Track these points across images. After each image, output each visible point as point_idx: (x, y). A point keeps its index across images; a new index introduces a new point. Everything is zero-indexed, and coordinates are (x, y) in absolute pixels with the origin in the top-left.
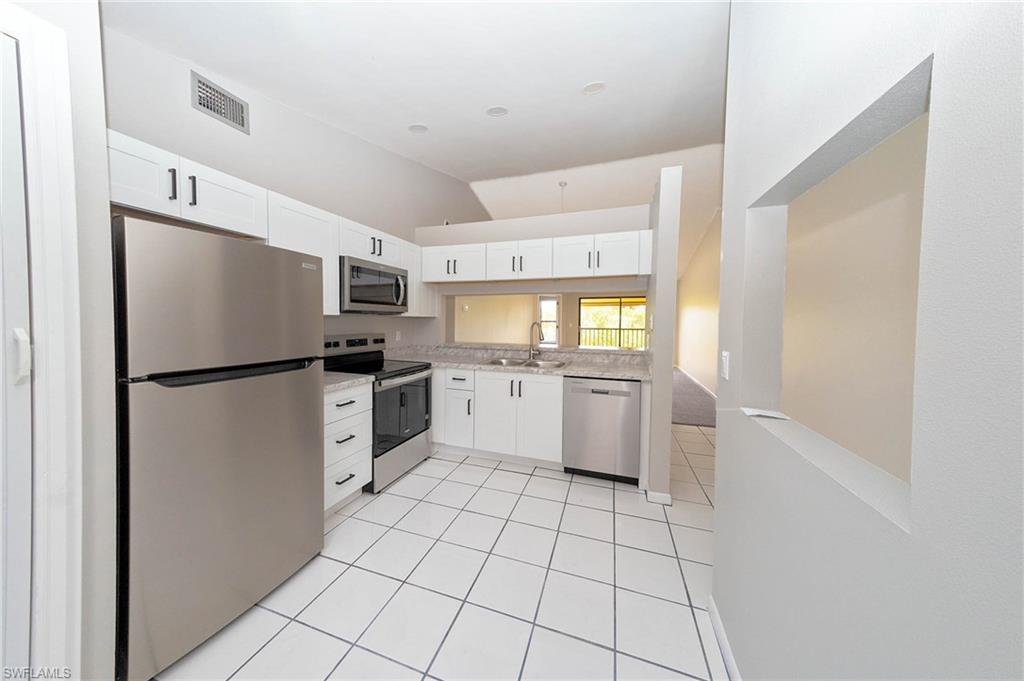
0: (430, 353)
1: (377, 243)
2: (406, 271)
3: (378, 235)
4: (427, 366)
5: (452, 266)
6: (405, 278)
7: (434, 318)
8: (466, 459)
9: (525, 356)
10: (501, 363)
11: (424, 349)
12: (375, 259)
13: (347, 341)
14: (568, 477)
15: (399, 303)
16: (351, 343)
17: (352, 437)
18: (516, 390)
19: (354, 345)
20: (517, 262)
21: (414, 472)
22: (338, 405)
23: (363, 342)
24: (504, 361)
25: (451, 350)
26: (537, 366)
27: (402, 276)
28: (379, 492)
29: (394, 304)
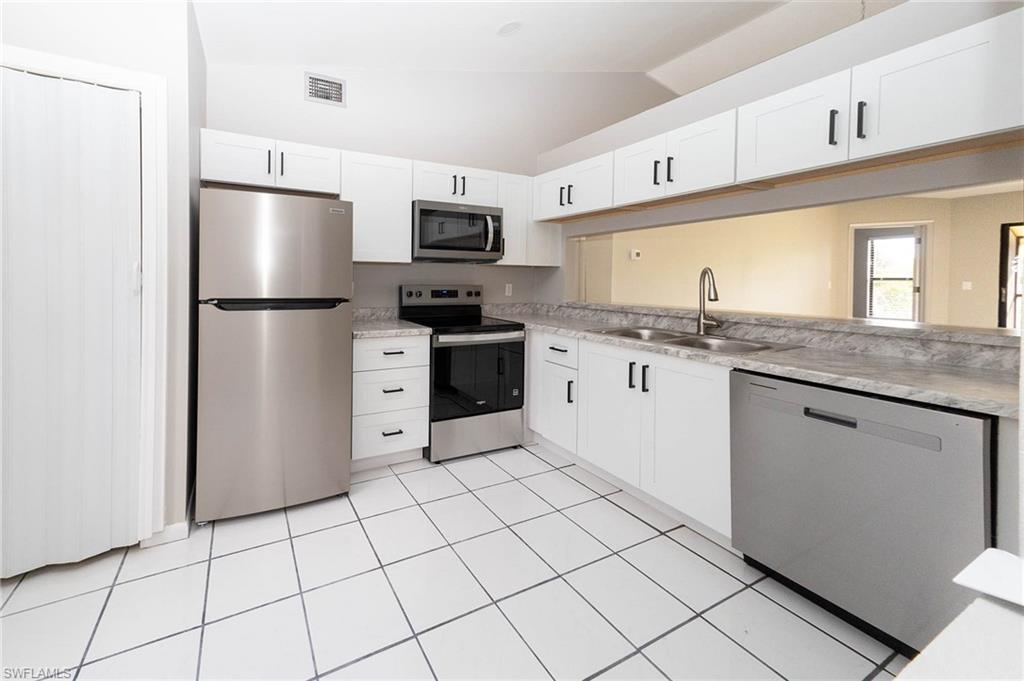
0: (551, 314)
1: (460, 182)
2: (501, 210)
3: (460, 172)
4: (520, 327)
5: (566, 194)
6: (497, 219)
7: (557, 268)
8: (565, 468)
9: (692, 328)
10: (638, 336)
11: (545, 309)
12: (458, 200)
13: (432, 292)
14: (750, 575)
15: (488, 248)
16: (436, 294)
17: (401, 390)
18: (639, 379)
19: (440, 296)
20: (663, 169)
21: (490, 457)
22: (385, 354)
23: (453, 294)
24: (646, 333)
25: (577, 311)
26: (706, 347)
27: (492, 217)
28: (438, 463)
29: (483, 250)
